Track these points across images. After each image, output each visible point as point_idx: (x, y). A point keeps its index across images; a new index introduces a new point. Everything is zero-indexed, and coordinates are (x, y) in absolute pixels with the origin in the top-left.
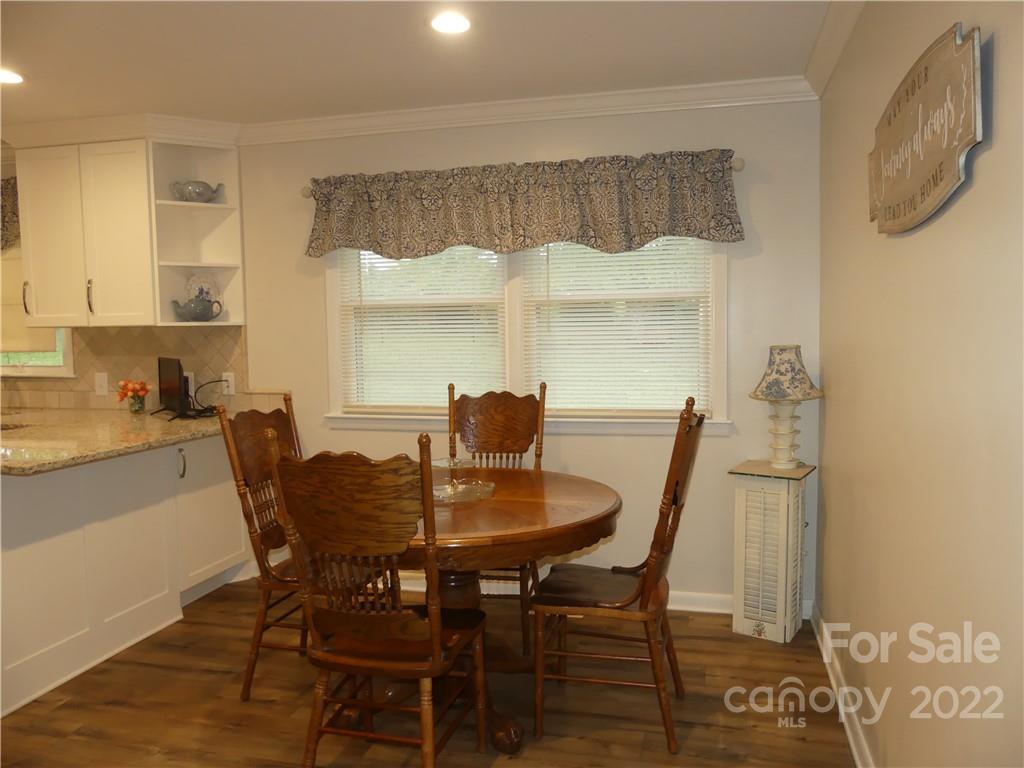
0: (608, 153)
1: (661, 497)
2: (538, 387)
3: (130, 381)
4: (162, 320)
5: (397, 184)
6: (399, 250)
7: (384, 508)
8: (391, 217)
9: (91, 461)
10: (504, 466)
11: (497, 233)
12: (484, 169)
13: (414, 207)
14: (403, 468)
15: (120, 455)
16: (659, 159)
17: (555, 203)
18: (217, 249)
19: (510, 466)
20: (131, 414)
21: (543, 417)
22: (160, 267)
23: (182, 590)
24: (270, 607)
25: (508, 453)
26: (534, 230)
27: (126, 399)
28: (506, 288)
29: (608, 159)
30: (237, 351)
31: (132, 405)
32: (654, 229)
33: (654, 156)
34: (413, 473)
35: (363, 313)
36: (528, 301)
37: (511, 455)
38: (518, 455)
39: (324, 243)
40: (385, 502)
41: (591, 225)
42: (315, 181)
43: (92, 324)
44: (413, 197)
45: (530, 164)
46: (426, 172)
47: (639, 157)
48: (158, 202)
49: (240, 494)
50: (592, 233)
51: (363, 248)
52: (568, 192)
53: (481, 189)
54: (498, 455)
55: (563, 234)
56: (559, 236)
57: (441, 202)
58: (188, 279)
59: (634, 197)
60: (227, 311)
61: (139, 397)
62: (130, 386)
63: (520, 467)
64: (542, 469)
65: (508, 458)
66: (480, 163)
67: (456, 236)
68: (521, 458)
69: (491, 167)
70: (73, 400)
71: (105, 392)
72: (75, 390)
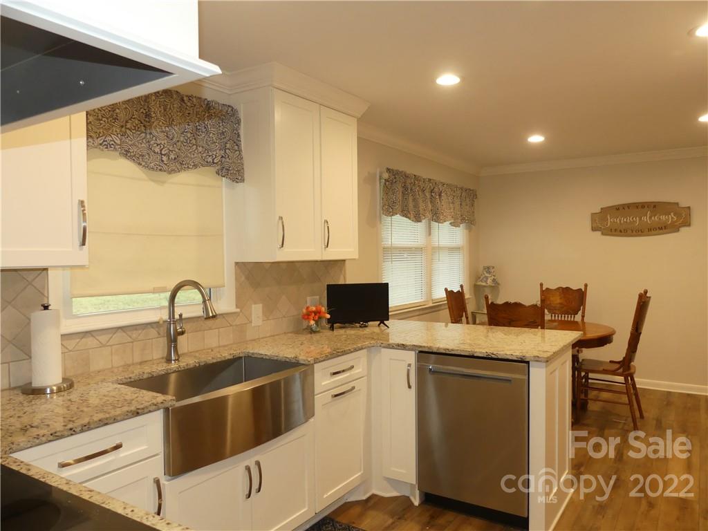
42: (388, 170)
70: (232, 336)
71: (260, 322)
72: (234, 324)
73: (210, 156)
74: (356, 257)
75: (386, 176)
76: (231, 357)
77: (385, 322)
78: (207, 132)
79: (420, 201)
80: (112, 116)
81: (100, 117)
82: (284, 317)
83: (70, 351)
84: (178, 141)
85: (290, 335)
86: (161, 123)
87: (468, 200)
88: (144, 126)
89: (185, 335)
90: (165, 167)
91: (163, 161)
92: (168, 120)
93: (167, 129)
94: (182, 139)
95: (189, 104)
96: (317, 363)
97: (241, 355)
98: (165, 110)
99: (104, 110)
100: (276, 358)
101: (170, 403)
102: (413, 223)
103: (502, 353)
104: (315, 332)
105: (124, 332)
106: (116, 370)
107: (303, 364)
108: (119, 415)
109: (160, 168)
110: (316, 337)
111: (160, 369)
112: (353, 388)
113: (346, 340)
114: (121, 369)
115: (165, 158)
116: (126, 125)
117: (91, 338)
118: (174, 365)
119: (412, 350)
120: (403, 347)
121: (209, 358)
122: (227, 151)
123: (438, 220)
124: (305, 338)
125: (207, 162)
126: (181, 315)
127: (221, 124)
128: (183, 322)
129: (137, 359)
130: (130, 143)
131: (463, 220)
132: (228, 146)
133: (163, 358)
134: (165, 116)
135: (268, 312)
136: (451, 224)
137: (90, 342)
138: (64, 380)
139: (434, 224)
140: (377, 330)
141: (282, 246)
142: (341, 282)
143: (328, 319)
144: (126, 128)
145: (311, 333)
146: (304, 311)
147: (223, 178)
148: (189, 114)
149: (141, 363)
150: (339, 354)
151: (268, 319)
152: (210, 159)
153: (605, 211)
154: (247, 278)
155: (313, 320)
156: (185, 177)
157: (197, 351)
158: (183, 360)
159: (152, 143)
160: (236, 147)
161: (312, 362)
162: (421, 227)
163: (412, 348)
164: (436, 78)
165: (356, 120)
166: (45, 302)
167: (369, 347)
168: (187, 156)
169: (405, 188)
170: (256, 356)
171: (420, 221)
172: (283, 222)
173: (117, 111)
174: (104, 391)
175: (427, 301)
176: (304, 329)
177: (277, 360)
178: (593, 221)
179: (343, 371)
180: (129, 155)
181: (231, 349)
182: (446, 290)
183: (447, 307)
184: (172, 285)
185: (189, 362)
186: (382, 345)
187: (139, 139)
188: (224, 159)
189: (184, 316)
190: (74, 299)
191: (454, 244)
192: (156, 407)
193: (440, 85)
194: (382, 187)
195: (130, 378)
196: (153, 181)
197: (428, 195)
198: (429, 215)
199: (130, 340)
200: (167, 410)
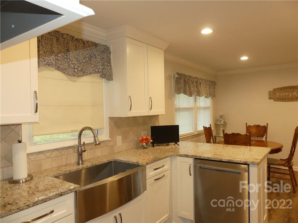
42: (178, 73)
70: (108, 151)
71: (121, 144)
72: (109, 145)
73: (97, 69)
74: (164, 113)
75: (176, 76)
76: (107, 161)
77: (178, 143)
78: (96, 58)
79: (192, 87)
80: (51, 51)
81: (46, 52)
82: (132, 141)
83: (33, 161)
84: (82, 62)
85: (134, 149)
86: (74, 54)
87: (212, 86)
88: (66, 55)
89: (86, 151)
90: (76, 74)
91: (75, 71)
92: (77, 53)
93: (77, 57)
94: (84, 61)
95: (87, 45)
96: (147, 165)
97: (112, 160)
98: (76, 48)
99: (48, 48)
100: (128, 162)
101: (78, 189)
102: (188, 97)
103: (235, 160)
104: (146, 148)
105: (58, 151)
106: (54, 169)
107: (141, 166)
108: (52, 196)
109: (73, 74)
110: (146, 150)
111: (74, 169)
112: (164, 175)
113: (160, 153)
114: (56, 169)
115: (76, 70)
116: (58, 55)
117: (42, 155)
118: (81, 167)
119: (192, 158)
120: (187, 156)
121: (98, 162)
122: (105, 66)
123: (199, 95)
124: (141, 151)
125: (96, 72)
126: (84, 143)
127: (102, 54)
128: (85, 145)
129: (64, 164)
130: (60, 63)
131: (210, 95)
132: (105, 64)
133: (76, 162)
134: (76, 50)
135: (124, 139)
136: (205, 97)
137: (42, 156)
138: (29, 175)
139: (198, 97)
140: (174, 147)
141: (131, 110)
142: (157, 125)
143: (152, 142)
144: (58, 56)
145: (144, 149)
146: (141, 138)
147: (103, 79)
148: (87, 49)
149: (66, 165)
150: (158, 160)
151: (124, 143)
152: (97, 70)
153: (275, 90)
154: (114, 124)
155: (145, 143)
156: (85, 79)
157: (92, 159)
158: (85, 164)
159: (70, 63)
160: (109, 64)
161: (145, 165)
162: (192, 99)
163: (192, 157)
164: (201, 31)
165: (163, 51)
166: (20, 139)
167: (171, 156)
168: (86, 69)
169: (185, 81)
170: (119, 161)
171: (192, 96)
172: (131, 99)
173: (54, 48)
174: (46, 182)
175: (195, 132)
176: (141, 147)
177: (128, 163)
178: (270, 94)
179: (159, 168)
180: (59, 69)
181: (107, 157)
182: (204, 127)
183: (204, 134)
184: (80, 129)
185: (88, 164)
186: (177, 155)
187: (64, 61)
188: (103, 70)
189: (85, 143)
190: (34, 137)
191: (206, 106)
192: (71, 191)
193: (203, 34)
194: (175, 81)
195: (60, 174)
196: (70, 80)
197: (195, 84)
198: (195, 93)
199: (60, 155)
200: (76, 192)
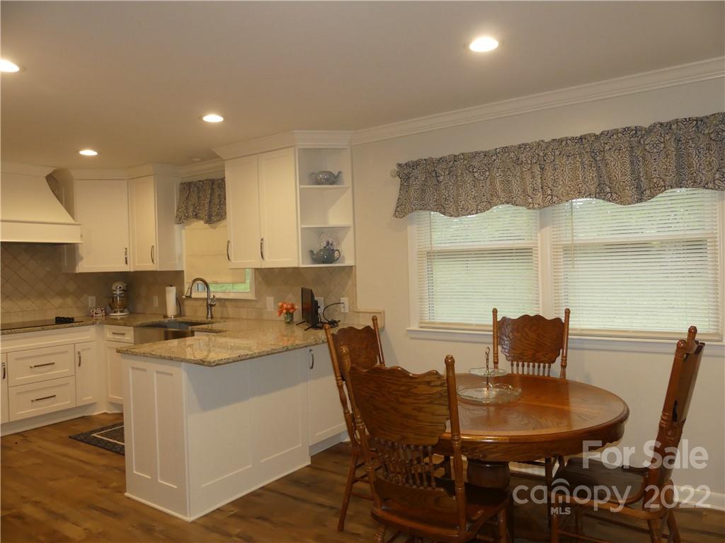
0: (619, 125)
1: (660, 414)
2: (564, 312)
3: (285, 303)
4: (303, 263)
5: (456, 163)
6: (457, 210)
7: (420, 410)
8: (451, 187)
9: (250, 358)
10: (536, 374)
11: (530, 194)
12: (520, 147)
13: (469, 179)
14: (434, 381)
15: (268, 354)
16: (666, 127)
17: (576, 169)
18: (337, 215)
19: (541, 374)
20: (284, 325)
21: (568, 335)
22: (302, 229)
23: (310, 444)
24: (357, 467)
25: (539, 363)
26: (560, 189)
27: (282, 314)
28: (539, 235)
29: (620, 130)
30: (350, 283)
31: (286, 318)
32: (662, 183)
33: (661, 124)
34: (442, 385)
35: (432, 255)
36: (556, 245)
37: (542, 365)
38: (547, 365)
39: (405, 207)
40: (421, 405)
41: (608, 183)
42: (399, 165)
43: (263, 267)
44: (467, 172)
45: (555, 140)
46: (476, 153)
47: (647, 127)
48: (302, 186)
49: (338, 386)
50: (608, 190)
51: (432, 210)
52: (586, 160)
53: (518, 162)
54: (531, 364)
55: (583, 192)
56: (581, 194)
57: (487, 173)
58: (320, 236)
59: (644, 158)
60: (343, 257)
61: (290, 313)
62: (285, 306)
63: (549, 376)
64: (567, 378)
65: (539, 367)
66: (516, 143)
67: (499, 197)
68: (549, 367)
69: (525, 145)
70: (254, 314)
71: (272, 309)
